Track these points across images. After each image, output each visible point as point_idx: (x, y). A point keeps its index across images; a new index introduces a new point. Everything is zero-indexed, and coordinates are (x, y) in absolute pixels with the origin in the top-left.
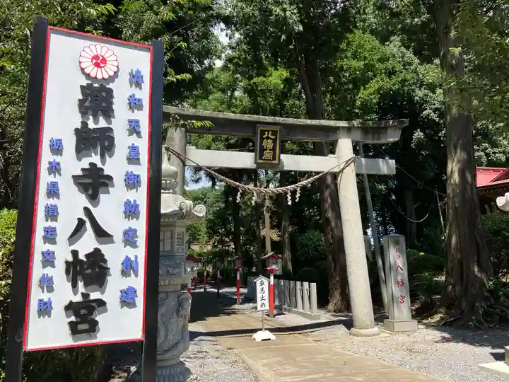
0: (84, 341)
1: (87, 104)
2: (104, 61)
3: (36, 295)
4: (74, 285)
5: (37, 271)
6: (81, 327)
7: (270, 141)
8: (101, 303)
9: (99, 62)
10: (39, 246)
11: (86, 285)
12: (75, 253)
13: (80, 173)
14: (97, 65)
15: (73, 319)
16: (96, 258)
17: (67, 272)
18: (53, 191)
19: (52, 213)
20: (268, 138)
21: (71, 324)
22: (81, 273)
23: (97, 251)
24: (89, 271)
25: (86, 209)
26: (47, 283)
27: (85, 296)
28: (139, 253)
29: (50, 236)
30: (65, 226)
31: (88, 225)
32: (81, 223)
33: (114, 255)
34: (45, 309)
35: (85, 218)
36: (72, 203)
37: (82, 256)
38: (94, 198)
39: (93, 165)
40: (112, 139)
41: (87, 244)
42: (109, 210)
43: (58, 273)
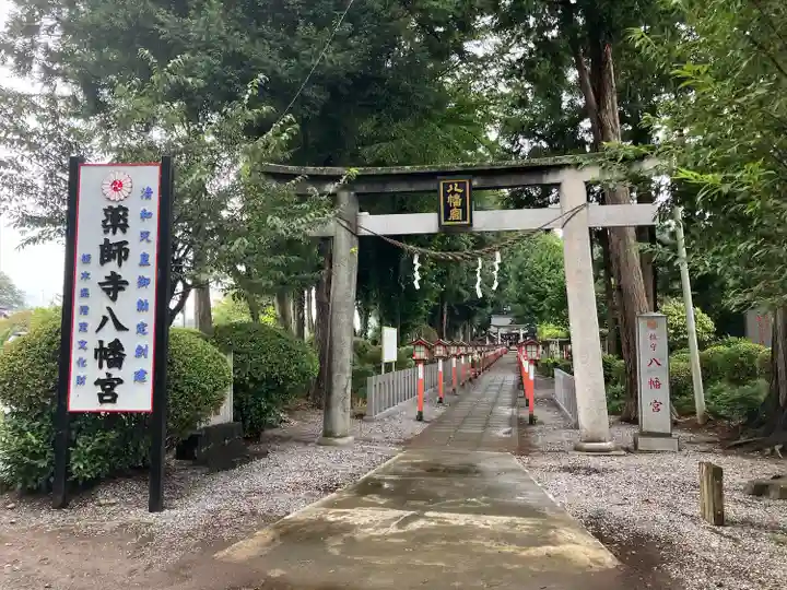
0: (109, 407)
1: (109, 223)
2: (121, 185)
3: (75, 371)
4: (101, 366)
5: (76, 354)
6: (105, 398)
7: (457, 197)
8: (120, 381)
9: (117, 186)
10: (77, 336)
11: (109, 366)
12: (101, 342)
13: (104, 280)
14: (115, 189)
15: (100, 391)
16: (116, 346)
17: (96, 357)
18: (85, 293)
19: (84, 310)
20: (453, 193)
21: (99, 394)
22: (106, 357)
23: (117, 341)
24: (111, 357)
25: (109, 309)
26: (82, 363)
27: (109, 375)
28: (148, 341)
29: (83, 327)
30: (93, 321)
31: (110, 318)
32: (105, 319)
33: (130, 342)
34: (81, 381)
35: (108, 315)
36: (98, 303)
37: (106, 345)
38: (114, 299)
39: (113, 273)
40: (127, 251)
41: (109, 335)
42: (125, 306)
43: (89, 355)
